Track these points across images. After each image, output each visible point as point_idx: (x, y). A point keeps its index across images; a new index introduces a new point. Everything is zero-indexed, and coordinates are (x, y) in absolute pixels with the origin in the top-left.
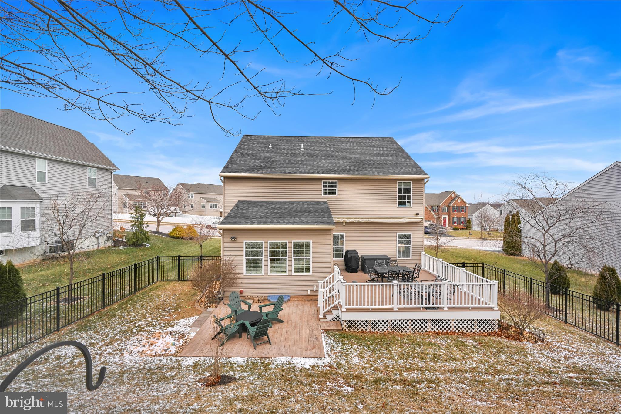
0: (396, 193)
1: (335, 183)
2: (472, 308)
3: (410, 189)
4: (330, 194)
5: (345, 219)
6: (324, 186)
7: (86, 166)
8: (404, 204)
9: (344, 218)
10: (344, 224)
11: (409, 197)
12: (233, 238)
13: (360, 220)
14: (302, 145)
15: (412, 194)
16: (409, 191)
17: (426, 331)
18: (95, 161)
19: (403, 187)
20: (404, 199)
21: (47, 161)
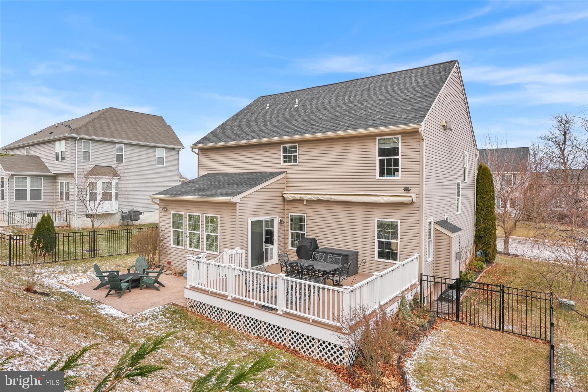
0: (374, 156)
1: (295, 147)
2: (314, 321)
3: (398, 148)
4: (290, 161)
5: (302, 196)
6: (284, 152)
7: (155, 147)
8: (389, 173)
9: (301, 194)
10: (305, 203)
11: (396, 162)
12: (164, 208)
13: (321, 197)
14: (297, 100)
15: (400, 157)
16: (396, 151)
17: (258, 335)
18: (163, 142)
19: (385, 146)
20: (389, 164)
21: (124, 145)
